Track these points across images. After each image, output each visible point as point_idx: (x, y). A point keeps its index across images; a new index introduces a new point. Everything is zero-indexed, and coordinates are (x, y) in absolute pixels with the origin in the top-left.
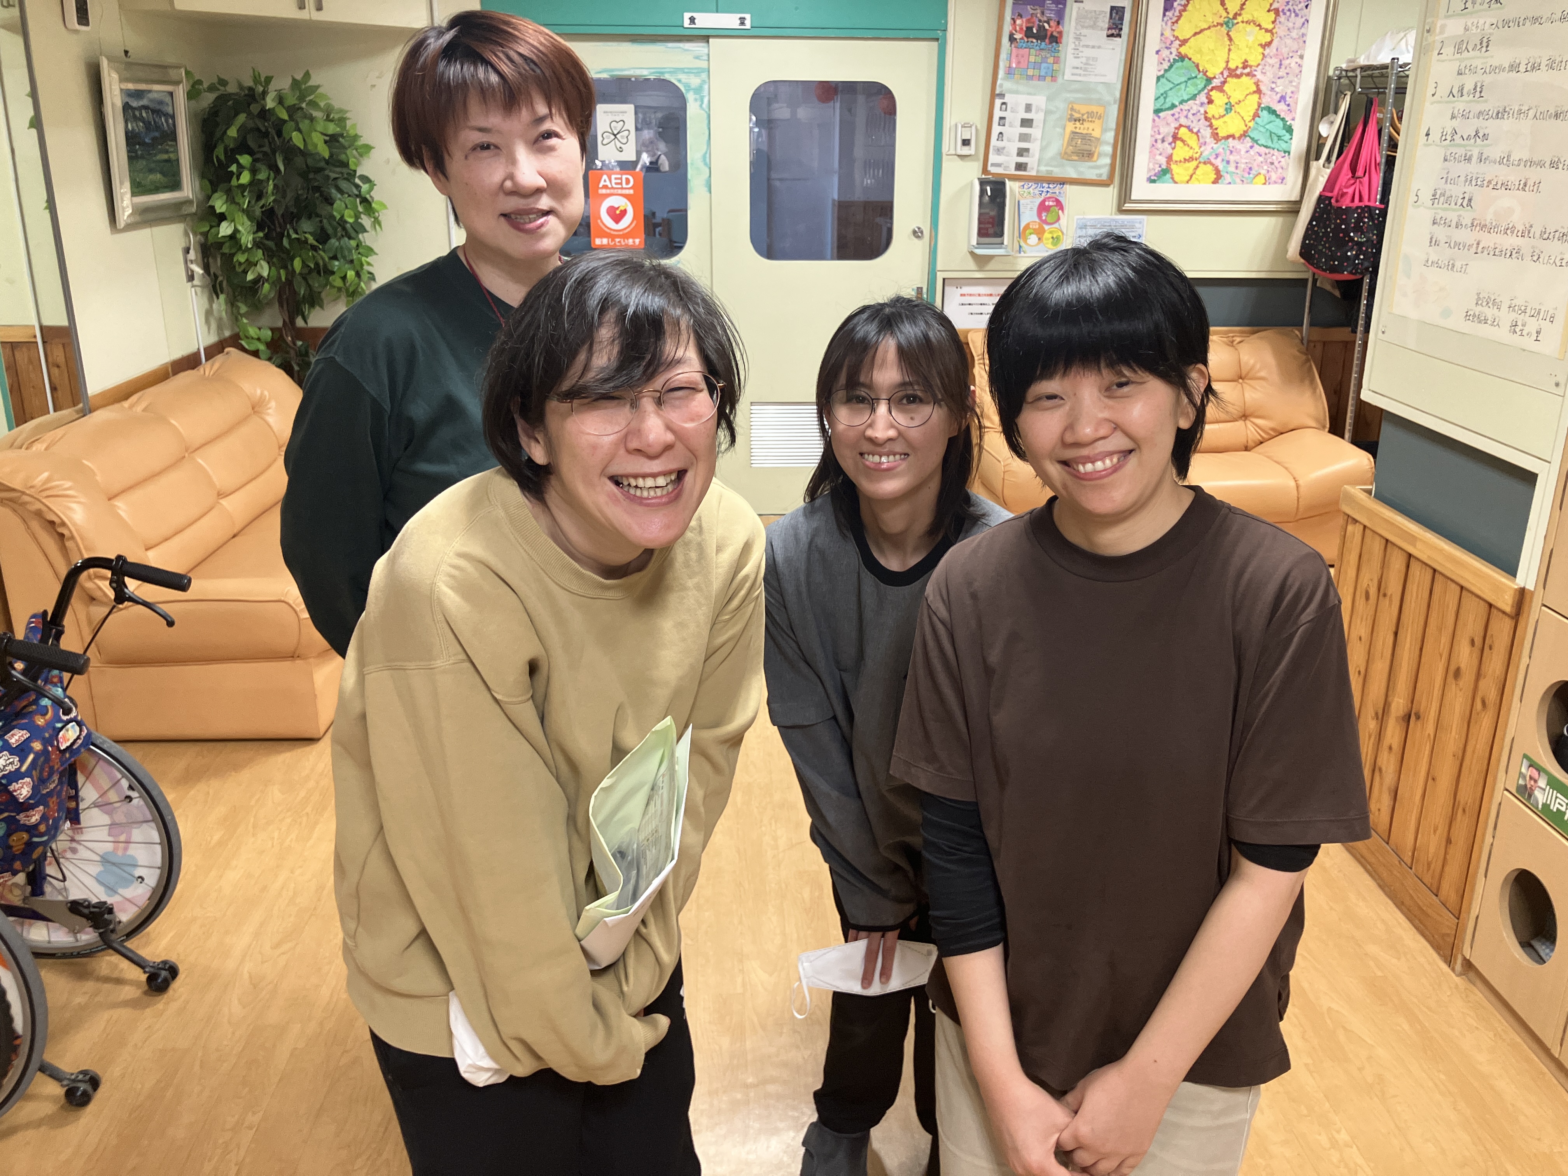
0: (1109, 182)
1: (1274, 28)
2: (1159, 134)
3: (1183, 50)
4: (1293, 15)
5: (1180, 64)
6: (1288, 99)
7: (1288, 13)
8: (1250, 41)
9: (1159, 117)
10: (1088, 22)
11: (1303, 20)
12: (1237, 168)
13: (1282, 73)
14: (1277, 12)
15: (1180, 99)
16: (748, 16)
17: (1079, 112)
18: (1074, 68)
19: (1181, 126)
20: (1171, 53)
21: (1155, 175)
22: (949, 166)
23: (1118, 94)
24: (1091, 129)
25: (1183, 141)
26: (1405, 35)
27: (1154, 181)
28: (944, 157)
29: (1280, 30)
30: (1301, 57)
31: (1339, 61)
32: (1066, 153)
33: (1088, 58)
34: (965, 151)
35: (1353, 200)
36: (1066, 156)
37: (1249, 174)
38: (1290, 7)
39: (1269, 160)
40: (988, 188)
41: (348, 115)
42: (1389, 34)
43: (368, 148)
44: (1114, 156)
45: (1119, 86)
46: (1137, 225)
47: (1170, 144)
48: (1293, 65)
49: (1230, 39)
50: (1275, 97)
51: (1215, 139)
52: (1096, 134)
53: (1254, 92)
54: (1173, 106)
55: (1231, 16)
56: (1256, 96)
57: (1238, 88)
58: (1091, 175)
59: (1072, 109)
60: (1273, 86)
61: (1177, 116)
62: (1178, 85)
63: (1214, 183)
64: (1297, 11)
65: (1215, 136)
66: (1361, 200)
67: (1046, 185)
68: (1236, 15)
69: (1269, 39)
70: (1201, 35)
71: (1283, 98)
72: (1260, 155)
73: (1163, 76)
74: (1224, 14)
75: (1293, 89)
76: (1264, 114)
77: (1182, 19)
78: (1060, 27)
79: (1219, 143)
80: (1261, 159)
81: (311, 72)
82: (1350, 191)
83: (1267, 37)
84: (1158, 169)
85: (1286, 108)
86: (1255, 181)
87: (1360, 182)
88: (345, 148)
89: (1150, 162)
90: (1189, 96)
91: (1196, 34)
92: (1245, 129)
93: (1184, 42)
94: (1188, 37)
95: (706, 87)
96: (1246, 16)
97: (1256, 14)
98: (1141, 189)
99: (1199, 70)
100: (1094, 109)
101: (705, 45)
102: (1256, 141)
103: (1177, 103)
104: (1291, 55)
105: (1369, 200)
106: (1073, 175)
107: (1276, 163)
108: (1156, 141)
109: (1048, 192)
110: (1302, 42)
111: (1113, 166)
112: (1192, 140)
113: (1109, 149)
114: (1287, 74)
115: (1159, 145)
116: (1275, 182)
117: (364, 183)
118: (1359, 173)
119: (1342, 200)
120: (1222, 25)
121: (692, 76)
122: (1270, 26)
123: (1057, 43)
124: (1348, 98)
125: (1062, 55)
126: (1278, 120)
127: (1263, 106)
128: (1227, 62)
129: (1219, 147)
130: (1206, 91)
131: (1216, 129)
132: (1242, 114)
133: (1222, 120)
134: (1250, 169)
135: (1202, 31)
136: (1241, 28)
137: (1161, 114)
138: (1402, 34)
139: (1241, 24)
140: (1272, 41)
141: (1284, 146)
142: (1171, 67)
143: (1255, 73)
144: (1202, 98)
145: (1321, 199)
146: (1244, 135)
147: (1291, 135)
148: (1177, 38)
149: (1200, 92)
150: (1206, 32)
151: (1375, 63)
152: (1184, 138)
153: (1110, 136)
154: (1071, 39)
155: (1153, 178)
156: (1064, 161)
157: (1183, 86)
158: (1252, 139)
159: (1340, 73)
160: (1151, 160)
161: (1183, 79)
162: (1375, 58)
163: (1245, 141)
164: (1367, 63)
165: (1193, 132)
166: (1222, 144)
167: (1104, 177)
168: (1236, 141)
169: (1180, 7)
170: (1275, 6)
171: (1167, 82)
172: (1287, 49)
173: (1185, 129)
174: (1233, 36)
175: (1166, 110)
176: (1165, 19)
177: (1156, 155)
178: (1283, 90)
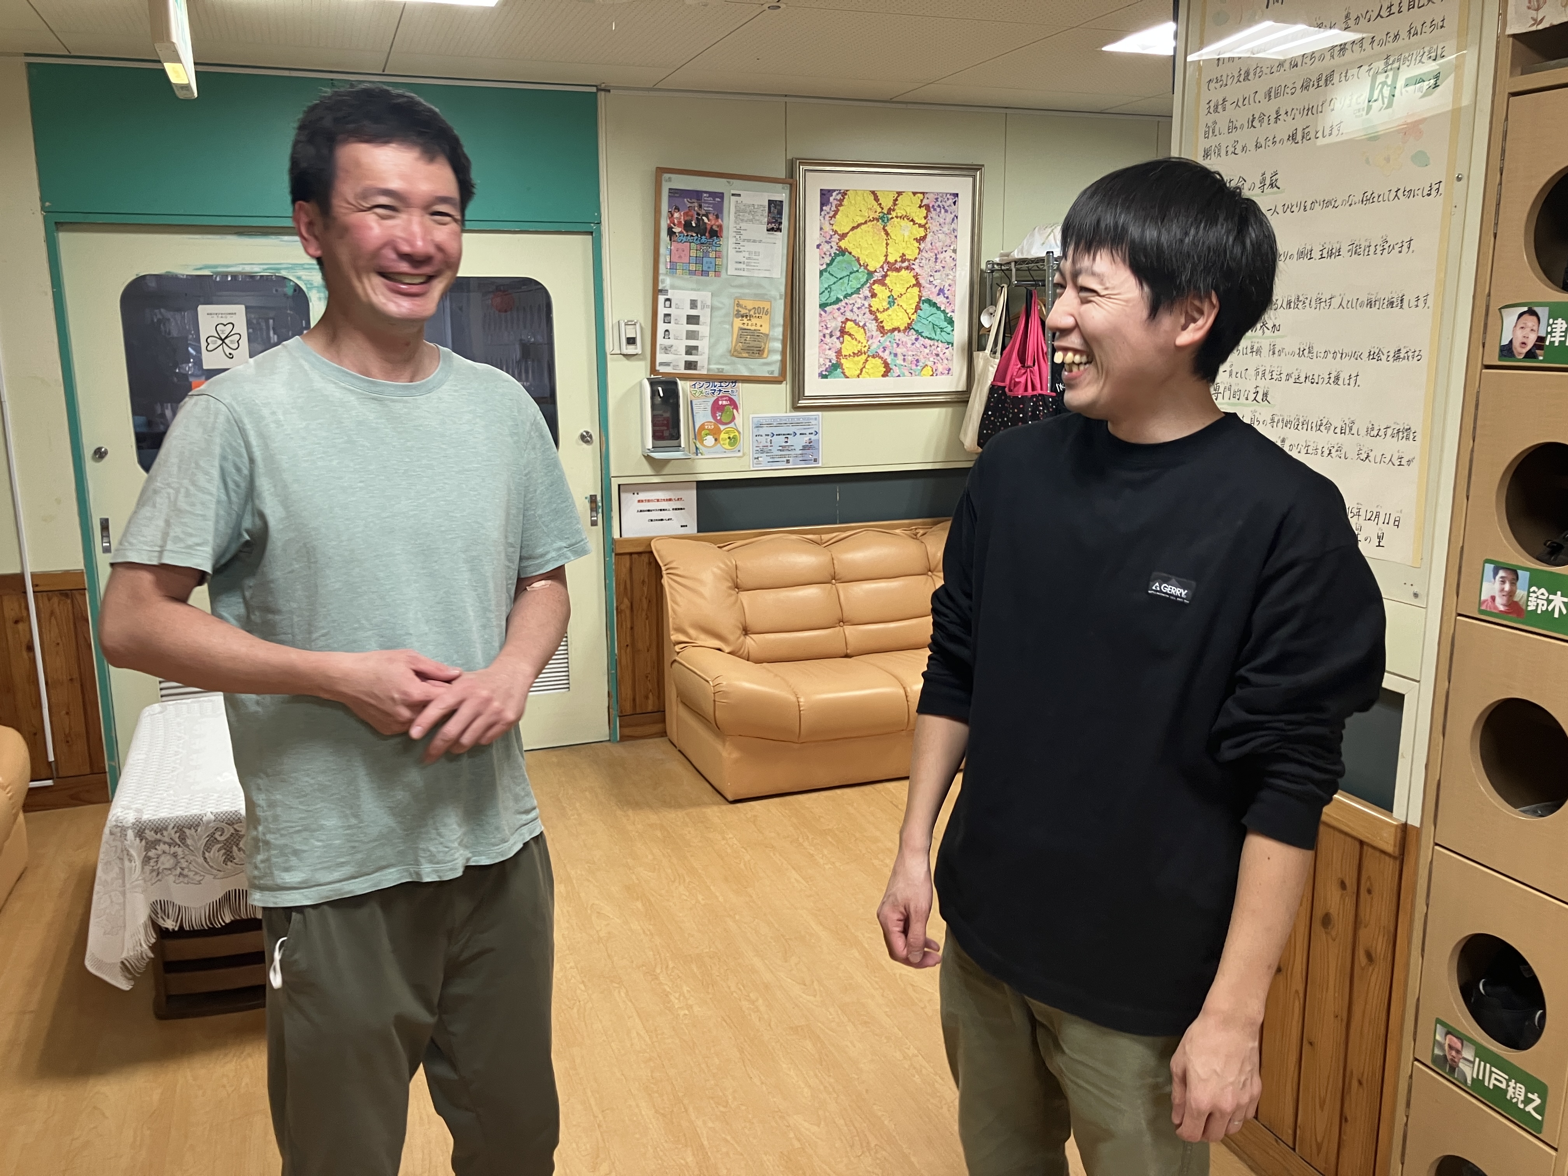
0: (781, 379)
1: (927, 223)
2: (827, 328)
3: (843, 244)
4: (943, 211)
5: (841, 258)
6: (946, 292)
7: (938, 209)
8: (906, 236)
9: (825, 312)
10: (747, 216)
11: (953, 216)
12: (904, 360)
13: (938, 266)
14: (927, 207)
15: (845, 293)
17: (745, 308)
18: (736, 262)
19: (847, 320)
20: (832, 247)
21: (826, 371)
22: (614, 366)
23: (782, 289)
24: (759, 325)
25: (850, 335)
27: (825, 377)
28: (609, 357)
29: (933, 226)
30: (955, 251)
31: (991, 254)
32: (735, 350)
33: (750, 253)
34: (631, 350)
35: (1026, 390)
36: (735, 353)
37: (917, 366)
38: (939, 203)
39: (934, 352)
40: (660, 389)
42: (1037, 229)
44: (784, 353)
45: (783, 280)
46: (813, 422)
47: (838, 338)
48: (948, 259)
49: (887, 234)
50: (933, 290)
51: (881, 333)
52: (765, 330)
53: (914, 285)
54: (838, 300)
55: (885, 211)
56: (916, 289)
57: (899, 281)
58: (763, 372)
59: (738, 305)
60: (932, 279)
61: (842, 311)
62: (841, 279)
63: (883, 376)
64: (946, 208)
65: (881, 329)
66: (1034, 388)
67: (719, 384)
68: (890, 210)
69: (923, 234)
70: (859, 229)
71: (941, 291)
72: (925, 347)
73: (825, 270)
74: (879, 210)
75: (950, 282)
76: (925, 306)
77: (839, 213)
78: (720, 220)
79: (886, 336)
80: (927, 351)
82: (1022, 380)
83: (921, 232)
84: (828, 364)
85: (945, 300)
86: (923, 372)
87: (1031, 371)
89: (820, 357)
90: (853, 290)
91: (853, 228)
92: (909, 322)
93: (843, 236)
94: (847, 231)
96: (899, 212)
97: (908, 209)
98: (814, 386)
99: (860, 265)
100: (762, 304)
102: (920, 334)
103: (842, 297)
104: (945, 249)
105: (1041, 389)
106: (745, 373)
107: (941, 355)
108: (824, 336)
109: (720, 391)
110: (953, 237)
111: (783, 362)
112: (859, 334)
113: (778, 345)
114: (943, 267)
115: (828, 339)
116: (942, 374)
118: (1029, 363)
119: (1016, 389)
120: (878, 220)
122: (923, 222)
123: (718, 237)
124: (1005, 290)
125: (723, 249)
126: (939, 312)
127: (923, 298)
128: (886, 256)
129: (886, 340)
130: (868, 285)
131: (882, 322)
132: (905, 307)
133: (886, 313)
134: (917, 361)
135: (859, 225)
136: (896, 223)
137: (828, 309)
138: (1049, 230)
139: (895, 219)
140: (926, 235)
141: (948, 338)
142: (832, 261)
143: (913, 266)
144: (866, 291)
145: (993, 389)
146: (909, 327)
147: (953, 326)
148: (836, 232)
149: (863, 285)
150: (863, 227)
151: (1029, 257)
152: (852, 332)
153: (778, 332)
154: (732, 233)
155: (824, 373)
156: (734, 358)
157: (846, 280)
158: (917, 331)
159: (993, 267)
160: (821, 355)
161: (845, 274)
162: (1029, 252)
163: (910, 333)
164: (1020, 256)
165: (859, 326)
166: (888, 337)
167: (776, 374)
168: (901, 334)
169: (836, 202)
170: (925, 202)
171: (831, 276)
172: (941, 244)
173: (852, 323)
174: (889, 231)
175: (831, 304)
176: (822, 213)
177: (825, 350)
178: (941, 283)
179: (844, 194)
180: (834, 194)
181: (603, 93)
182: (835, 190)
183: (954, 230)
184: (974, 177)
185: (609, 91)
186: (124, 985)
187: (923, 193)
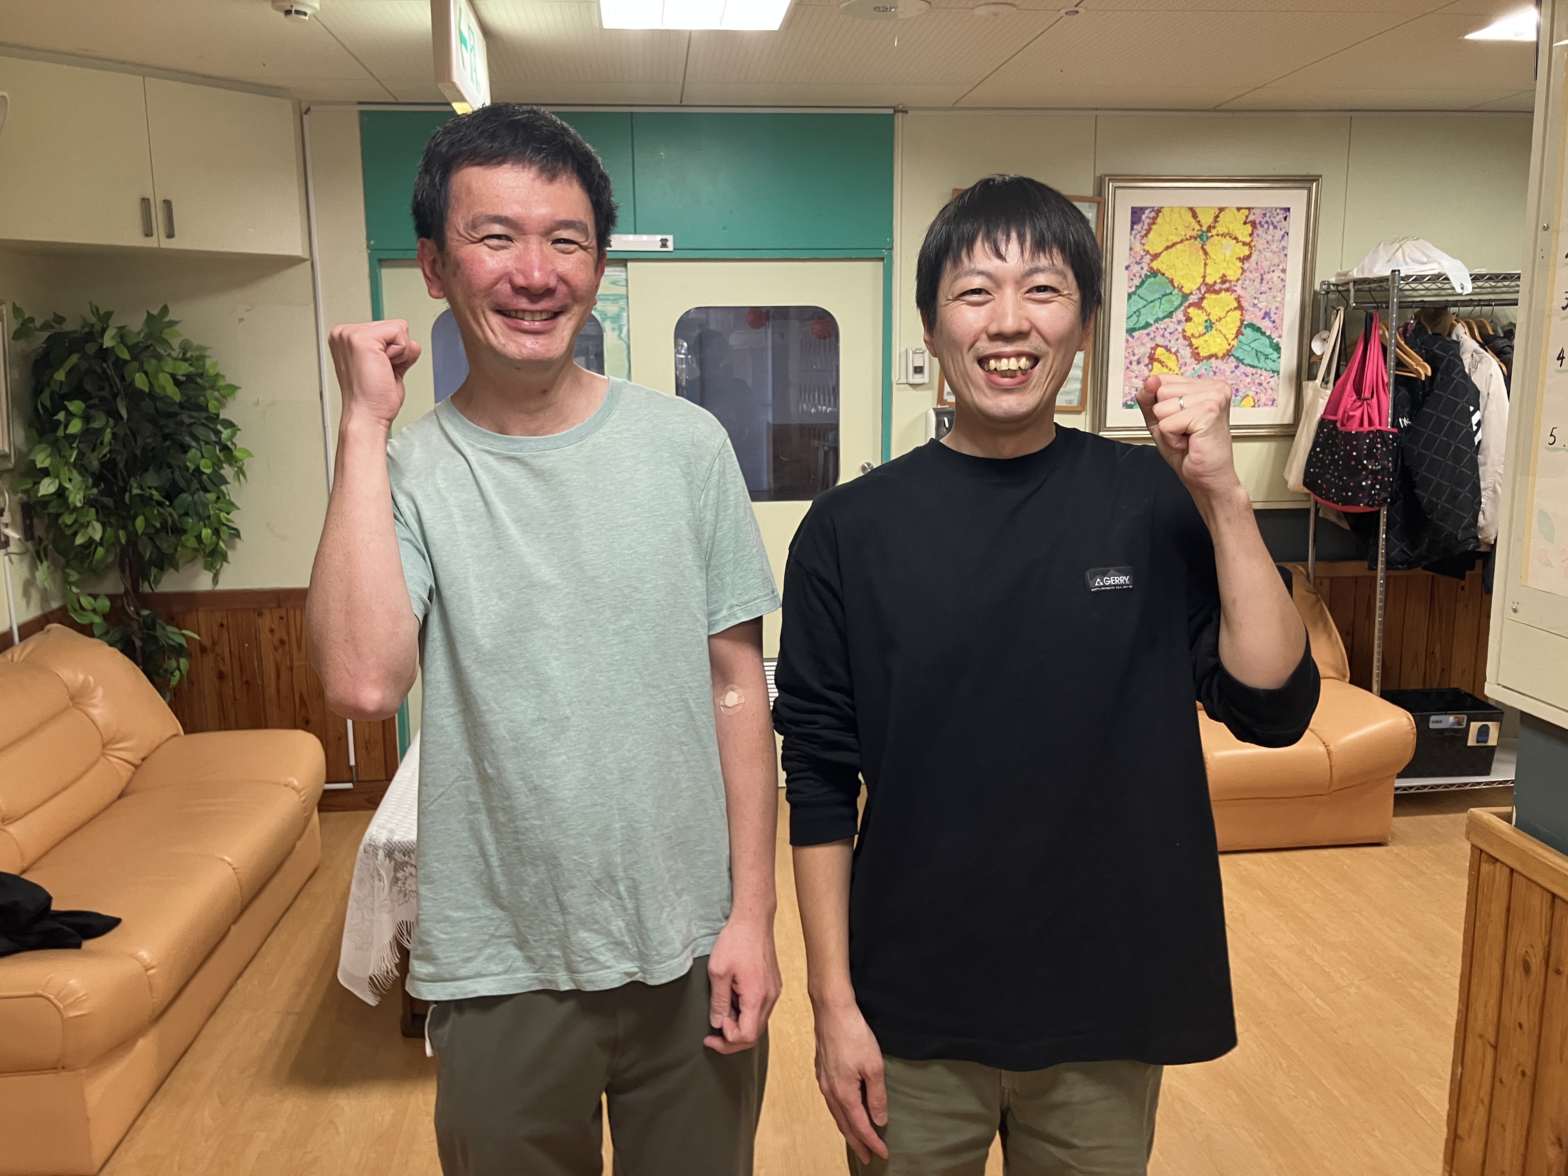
0: (1079, 409)
1: (1252, 241)
2: (1134, 355)
3: (1155, 265)
4: (1271, 227)
5: (1153, 279)
6: (1272, 315)
7: (1266, 226)
8: (1227, 255)
9: (1133, 337)
11: (1282, 232)
13: (1264, 288)
14: (1254, 224)
15: (1156, 317)
16: (670, 238)
19: (1157, 346)
20: (1142, 268)
22: (901, 397)
25: (1161, 362)
26: (1401, 246)
28: (895, 386)
29: (1259, 243)
30: (1284, 271)
31: (1327, 274)
34: (918, 379)
35: (1361, 424)
38: (1267, 219)
39: (1257, 381)
41: (208, 353)
42: (1382, 245)
43: (233, 389)
44: (1084, 381)
47: (1147, 365)
48: (1275, 279)
49: (1206, 253)
50: (1258, 313)
51: (1196, 360)
53: (1236, 309)
54: (1148, 325)
55: (1204, 229)
56: (1238, 313)
57: (1217, 305)
60: (1256, 301)
61: (1152, 335)
62: (1151, 302)
64: (1275, 223)
65: (1196, 356)
66: (1371, 423)
68: (1209, 229)
69: (1247, 253)
70: (1174, 248)
71: (1267, 315)
72: (1247, 376)
73: (1134, 293)
74: (1197, 227)
75: (1277, 304)
76: (1248, 331)
77: (1152, 232)
79: (1201, 363)
80: (1248, 380)
81: (169, 306)
82: (1358, 413)
83: (1246, 251)
85: (1271, 325)
86: (1243, 403)
87: (1368, 404)
88: (204, 389)
89: (1125, 385)
90: (1165, 314)
91: (1168, 248)
92: (1229, 348)
93: (1156, 256)
94: (1159, 251)
95: (625, 314)
96: (1220, 229)
97: (1231, 226)
98: (1117, 416)
99: (1174, 287)
101: (623, 269)
102: (1241, 361)
103: (1152, 322)
104: (1272, 269)
105: (1380, 424)
107: (1265, 384)
108: (1131, 363)
110: (1283, 255)
111: (1084, 392)
112: (1171, 362)
114: (1270, 289)
115: (1134, 366)
116: (1265, 405)
117: (225, 428)
118: (1366, 394)
119: (1349, 423)
120: (1195, 239)
121: (609, 303)
122: (1248, 239)
124: (1341, 314)
126: (1263, 338)
127: (1245, 323)
128: (1204, 277)
129: (1201, 368)
130: (1183, 308)
131: (1197, 348)
132: (1224, 331)
133: (1202, 338)
135: (1174, 245)
136: (1216, 241)
137: (1136, 334)
138: (1398, 245)
139: (1216, 237)
140: (1251, 254)
141: (1273, 366)
142: (1143, 283)
143: (1235, 288)
144: (1179, 315)
145: (1322, 423)
146: (1228, 354)
147: (1279, 353)
148: (1148, 252)
149: (1176, 309)
150: (1178, 246)
151: (1371, 276)
152: (1162, 358)
155: (1129, 403)
157: (1157, 303)
158: (1237, 358)
159: (1329, 287)
160: (1127, 383)
161: (1157, 296)
162: (1371, 270)
163: (1229, 361)
164: (1361, 276)
165: (1171, 352)
166: (1204, 365)
167: (1075, 403)
168: (1219, 361)
169: (1149, 221)
170: (1251, 218)
171: (1140, 300)
172: (1268, 263)
173: (1162, 349)
174: (1208, 250)
175: (1140, 329)
176: (1134, 232)
177: (1131, 377)
178: (1266, 307)
179: (1158, 211)
180: (1147, 212)
181: (900, 115)
182: (1147, 208)
183: (1284, 248)
184: (1310, 190)
185: (907, 112)
186: (371, 1000)
187: (1249, 209)
